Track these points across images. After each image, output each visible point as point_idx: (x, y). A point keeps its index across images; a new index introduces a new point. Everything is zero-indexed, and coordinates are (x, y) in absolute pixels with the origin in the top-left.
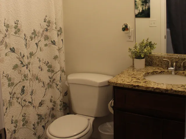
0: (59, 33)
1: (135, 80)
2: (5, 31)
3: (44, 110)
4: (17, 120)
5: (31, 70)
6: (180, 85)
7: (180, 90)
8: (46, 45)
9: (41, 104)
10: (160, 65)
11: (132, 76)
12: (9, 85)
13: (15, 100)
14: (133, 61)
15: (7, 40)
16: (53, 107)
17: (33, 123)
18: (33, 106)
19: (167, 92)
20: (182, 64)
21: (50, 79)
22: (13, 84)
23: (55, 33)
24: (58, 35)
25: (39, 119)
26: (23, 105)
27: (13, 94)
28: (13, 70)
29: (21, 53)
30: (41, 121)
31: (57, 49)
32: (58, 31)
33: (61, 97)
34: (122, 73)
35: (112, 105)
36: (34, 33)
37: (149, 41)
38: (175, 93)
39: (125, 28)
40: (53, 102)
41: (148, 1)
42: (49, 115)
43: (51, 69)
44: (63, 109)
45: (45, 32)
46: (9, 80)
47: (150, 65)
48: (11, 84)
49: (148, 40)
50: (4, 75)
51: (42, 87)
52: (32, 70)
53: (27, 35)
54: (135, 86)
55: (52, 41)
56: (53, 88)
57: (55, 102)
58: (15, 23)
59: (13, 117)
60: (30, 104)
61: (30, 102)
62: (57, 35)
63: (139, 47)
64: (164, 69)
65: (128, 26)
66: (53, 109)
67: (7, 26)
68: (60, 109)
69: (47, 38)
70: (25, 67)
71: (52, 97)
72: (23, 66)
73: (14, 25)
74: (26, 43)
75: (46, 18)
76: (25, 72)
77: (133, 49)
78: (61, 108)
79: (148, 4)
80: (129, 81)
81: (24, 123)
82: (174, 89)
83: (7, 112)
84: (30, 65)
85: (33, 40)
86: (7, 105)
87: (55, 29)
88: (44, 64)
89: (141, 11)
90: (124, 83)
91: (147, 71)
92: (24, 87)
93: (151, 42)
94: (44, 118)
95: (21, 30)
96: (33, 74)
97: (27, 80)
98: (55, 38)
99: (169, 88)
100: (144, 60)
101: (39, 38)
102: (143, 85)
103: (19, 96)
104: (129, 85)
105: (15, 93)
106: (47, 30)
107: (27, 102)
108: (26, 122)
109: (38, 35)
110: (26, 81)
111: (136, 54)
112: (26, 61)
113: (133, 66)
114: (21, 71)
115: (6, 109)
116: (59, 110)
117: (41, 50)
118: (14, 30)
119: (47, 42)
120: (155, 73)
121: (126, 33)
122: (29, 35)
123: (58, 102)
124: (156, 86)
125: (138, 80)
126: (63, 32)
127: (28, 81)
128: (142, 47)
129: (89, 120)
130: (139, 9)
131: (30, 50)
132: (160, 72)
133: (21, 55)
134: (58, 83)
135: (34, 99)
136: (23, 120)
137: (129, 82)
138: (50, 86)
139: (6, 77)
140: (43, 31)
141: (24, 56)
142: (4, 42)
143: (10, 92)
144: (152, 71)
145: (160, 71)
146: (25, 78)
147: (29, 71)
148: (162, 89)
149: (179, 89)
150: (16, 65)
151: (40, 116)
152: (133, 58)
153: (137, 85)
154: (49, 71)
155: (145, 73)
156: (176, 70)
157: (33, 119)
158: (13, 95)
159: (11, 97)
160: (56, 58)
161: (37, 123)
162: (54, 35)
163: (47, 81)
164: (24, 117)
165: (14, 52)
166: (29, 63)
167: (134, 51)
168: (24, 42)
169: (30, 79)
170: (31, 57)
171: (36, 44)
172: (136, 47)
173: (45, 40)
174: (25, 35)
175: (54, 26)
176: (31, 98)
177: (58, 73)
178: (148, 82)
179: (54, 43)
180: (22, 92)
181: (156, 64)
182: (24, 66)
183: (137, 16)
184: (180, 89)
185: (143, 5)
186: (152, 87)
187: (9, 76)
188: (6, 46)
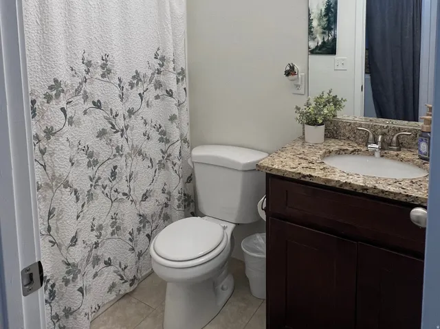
0: (180, 77)
1: (305, 164)
2: (85, 72)
3: (149, 207)
4: (101, 225)
5: (129, 139)
6: (392, 179)
7: (392, 191)
8: (157, 97)
9: (145, 197)
10: (352, 139)
11: (300, 156)
12: (89, 165)
13: (98, 191)
14: (304, 128)
15: (87, 87)
16: (166, 201)
17: (130, 230)
18: (132, 201)
19: (365, 192)
20: (394, 139)
21: (162, 154)
22: (96, 162)
23: (173, 77)
24: (178, 81)
25: (140, 222)
26: (113, 199)
27: (95, 179)
28: (99, 139)
29: (111, 110)
30: (144, 227)
31: (175, 104)
32: (179, 74)
33: (181, 186)
34: (283, 149)
35: (264, 206)
36: (137, 76)
37: (333, 94)
38: (381, 195)
39: (291, 72)
40: (167, 193)
41: (333, 27)
42: (160, 216)
43: (164, 138)
44: (183, 206)
45: (156, 75)
46: (90, 155)
47: (334, 138)
48: (93, 163)
49: (330, 92)
50: (80, 147)
51: (149, 167)
52: (132, 140)
53: (124, 81)
54: (304, 176)
55: (167, 91)
56: (168, 169)
57: (169, 193)
58: (103, 60)
59: (94, 219)
60: (125, 197)
61: (124, 194)
62: (176, 80)
63: (313, 105)
64: (359, 145)
65: (295, 68)
66: (166, 205)
67: (89, 64)
68: (179, 207)
69: (159, 85)
70: (119, 133)
71: (165, 184)
72: (115, 133)
73: (100, 62)
74: (123, 94)
75: (158, 52)
76: (118, 142)
77: (303, 108)
78: (179, 204)
79: (333, 32)
80: (294, 166)
81: (113, 231)
82: (380, 187)
83: (84, 211)
84: (128, 131)
85: (135, 89)
86: (83, 199)
87: (172, 70)
88: (153, 129)
89: (320, 43)
90: (284, 169)
91: (328, 147)
92: (115, 167)
93: (336, 96)
94: (150, 220)
95: (112, 71)
96: (133, 145)
97: (121, 155)
98: (173, 86)
99: (370, 184)
100: (323, 127)
101: (145, 85)
102: (320, 176)
103: (107, 182)
104: (293, 173)
105: (99, 178)
106: (159, 72)
107: (121, 194)
108: (117, 229)
109: (143, 80)
110: (119, 158)
111: (308, 116)
112: (120, 123)
113: (303, 138)
114: (110, 140)
115: (83, 206)
116: (176, 207)
117: (148, 105)
118: (100, 71)
119: (159, 92)
120: (344, 153)
121: (292, 80)
122: (127, 79)
123: (176, 194)
124: (344, 178)
125: (311, 165)
126: (187, 76)
127: (124, 158)
128: (320, 105)
129: (224, 228)
130: (316, 40)
131: (129, 105)
132: (353, 152)
133: (111, 113)
134: (176, 161)
135: (134, 187)
136: (113, 225)
137: (294, 168)
138: (162, 165)
139: (83, 150)
140: (153, 74)
141: (117, 115)
142: (82, 92)
143: (90, 177)
144: (337, 148)
145: (352, 149)
146: (117, 152)
147: (127, 140)
148: (357, 185)
149: (389, 187)
150: (103, 129)
151: (143, 218)
152: (303, 123)
153: (308, 174)
154: (161, 140)
155: (324, 151)
156: (382, 149)
157: (130, 222)
158: (97, 181)
159: (91, 185)
160: (173, 118)
161: (138, 229)
162: (170, 81)
163: (158, 157)
164: (114, 220)
165: (99, 107)
166: (127, 127)
167: (305, 111)
168: (117, 91)
169: (128, 153)
170: (130, 117)
171: (140, 94)
172: (308, 105)
173: (156, 89)
174: (120, 80)
175: (172, 65)
176: (129, 186)
177: (175, 145)
178: (329, 170)
179: (170, 93)
180: (112, 176)
181: (344, 135)
182: (117, 132)
183: (313, 52)
184: (392, 189)
185: (324, 33)
186: (336, 179)
187: (90, 150)
188: (86, 98)
